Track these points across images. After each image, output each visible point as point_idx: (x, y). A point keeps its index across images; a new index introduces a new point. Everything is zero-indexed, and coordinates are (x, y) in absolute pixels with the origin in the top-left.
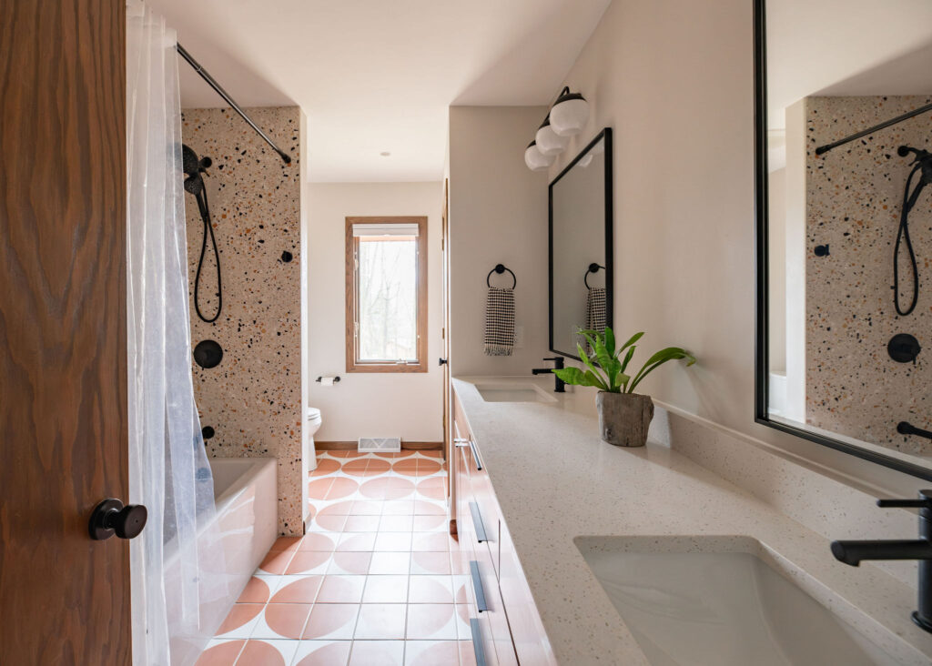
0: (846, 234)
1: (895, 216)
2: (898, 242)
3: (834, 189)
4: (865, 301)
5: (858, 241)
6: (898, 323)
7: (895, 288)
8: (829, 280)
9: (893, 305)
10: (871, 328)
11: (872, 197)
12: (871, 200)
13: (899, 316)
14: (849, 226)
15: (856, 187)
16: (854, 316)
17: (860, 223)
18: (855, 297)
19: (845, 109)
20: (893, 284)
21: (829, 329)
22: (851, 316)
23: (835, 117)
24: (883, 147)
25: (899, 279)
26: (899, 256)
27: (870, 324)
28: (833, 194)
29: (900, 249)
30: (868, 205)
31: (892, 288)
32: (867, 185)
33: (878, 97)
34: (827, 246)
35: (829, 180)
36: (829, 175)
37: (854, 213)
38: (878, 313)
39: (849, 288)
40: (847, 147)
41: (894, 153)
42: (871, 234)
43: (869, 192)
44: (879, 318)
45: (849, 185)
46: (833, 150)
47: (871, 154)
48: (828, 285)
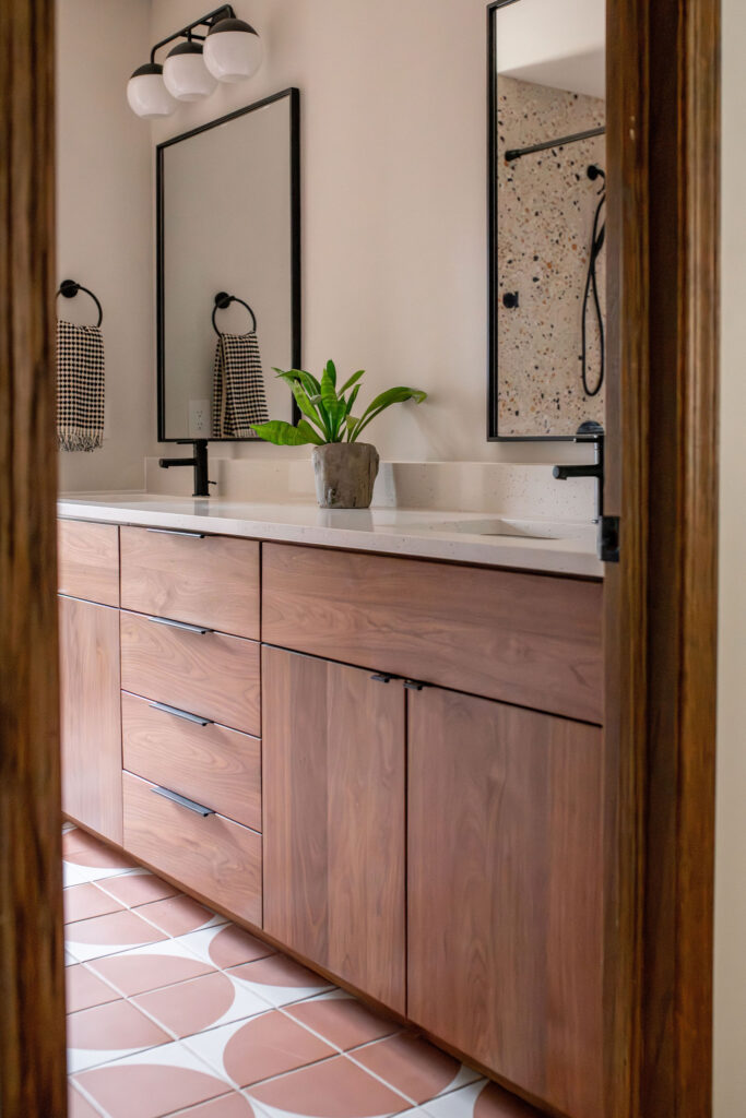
0: (536, 280)
1: (584, 261)
2: (586, 296)
3: (524, 213)
4: (554, 375)
5: (547, 290)
6: (586, 407)
7: (582, 358)
8: (518, 343)
9: (581, 380)
10: (559, 413)
11: (561, 230)
12: (560, 235)
13: (587, 397)
14: (538, 269)
15: (546, 214)
16: (542, 396)
17: (549, 265)
18: (543, 369)
19: (535, 102)
20: (581, 354)
21: (517, 413)
22: (539, 396)
23: (525, 111)
24: (572, 163)
25: (587, 347)
26: (587, 314)
27: (559, 408)
28: (523, 220)
29: (588, 306)
30: (557, 242)
31: (580, 358)
32: (557, 214)
33: (569, 93)
34: (517, 293)
35: (519, 199)
36: (518, 191)
37: (544, 250)
38: (566, 393)
39: (537, 355)
40: (537, 156)
41: (583, 173)
42: (560, 283)
43: (558, 223)
44: (567, 400)
45: (538, 210)
46: (524, 157)
47: (561, 170)
48: (516, 351)
